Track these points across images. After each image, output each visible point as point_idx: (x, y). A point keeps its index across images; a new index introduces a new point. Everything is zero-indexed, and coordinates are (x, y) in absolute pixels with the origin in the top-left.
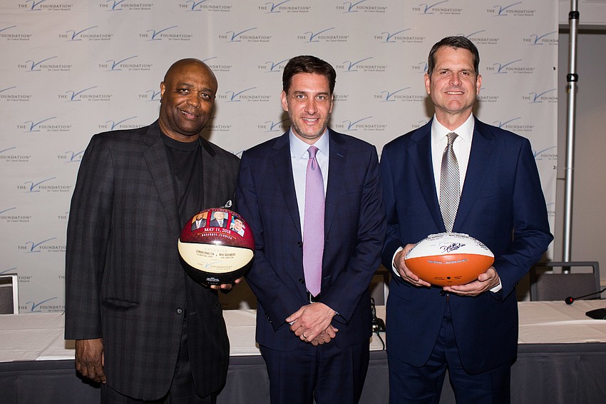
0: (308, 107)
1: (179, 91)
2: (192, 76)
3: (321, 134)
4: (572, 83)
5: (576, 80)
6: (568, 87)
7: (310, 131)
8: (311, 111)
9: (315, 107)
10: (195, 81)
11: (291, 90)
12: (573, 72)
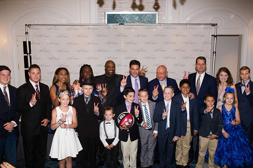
0: (134, 71)
1: (108, 67)
2: (110, 64)
3: (137, 76)
4: (214, 54)
5: (215, 53)
6: (213, 55)
7: (135, 76)
8: (135, 72)
9: (136, 72)
10: (111, 65)
11: (131, 68)
12: (215, 51)
